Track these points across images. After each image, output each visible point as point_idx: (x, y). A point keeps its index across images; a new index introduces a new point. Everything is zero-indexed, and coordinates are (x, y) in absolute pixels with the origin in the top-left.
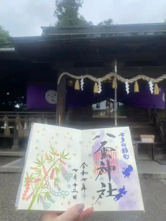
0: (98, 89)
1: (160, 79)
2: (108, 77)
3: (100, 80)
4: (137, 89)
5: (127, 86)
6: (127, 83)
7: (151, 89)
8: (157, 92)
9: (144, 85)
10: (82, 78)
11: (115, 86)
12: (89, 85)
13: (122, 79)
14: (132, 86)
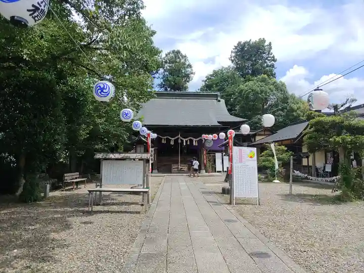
0: (172, 143)
1: (197, 139)
2: (176, 138)
3: (173, 139)
4: (188, 143)
5: (184, 142)
6: (184, 141)
7: (194, 143)
8: (197, 144)
9: (191, 141)
10: (165, 137)
11: (180, 141)
12: (168, 141)
13: (183, 139)
14: (186, 142)
